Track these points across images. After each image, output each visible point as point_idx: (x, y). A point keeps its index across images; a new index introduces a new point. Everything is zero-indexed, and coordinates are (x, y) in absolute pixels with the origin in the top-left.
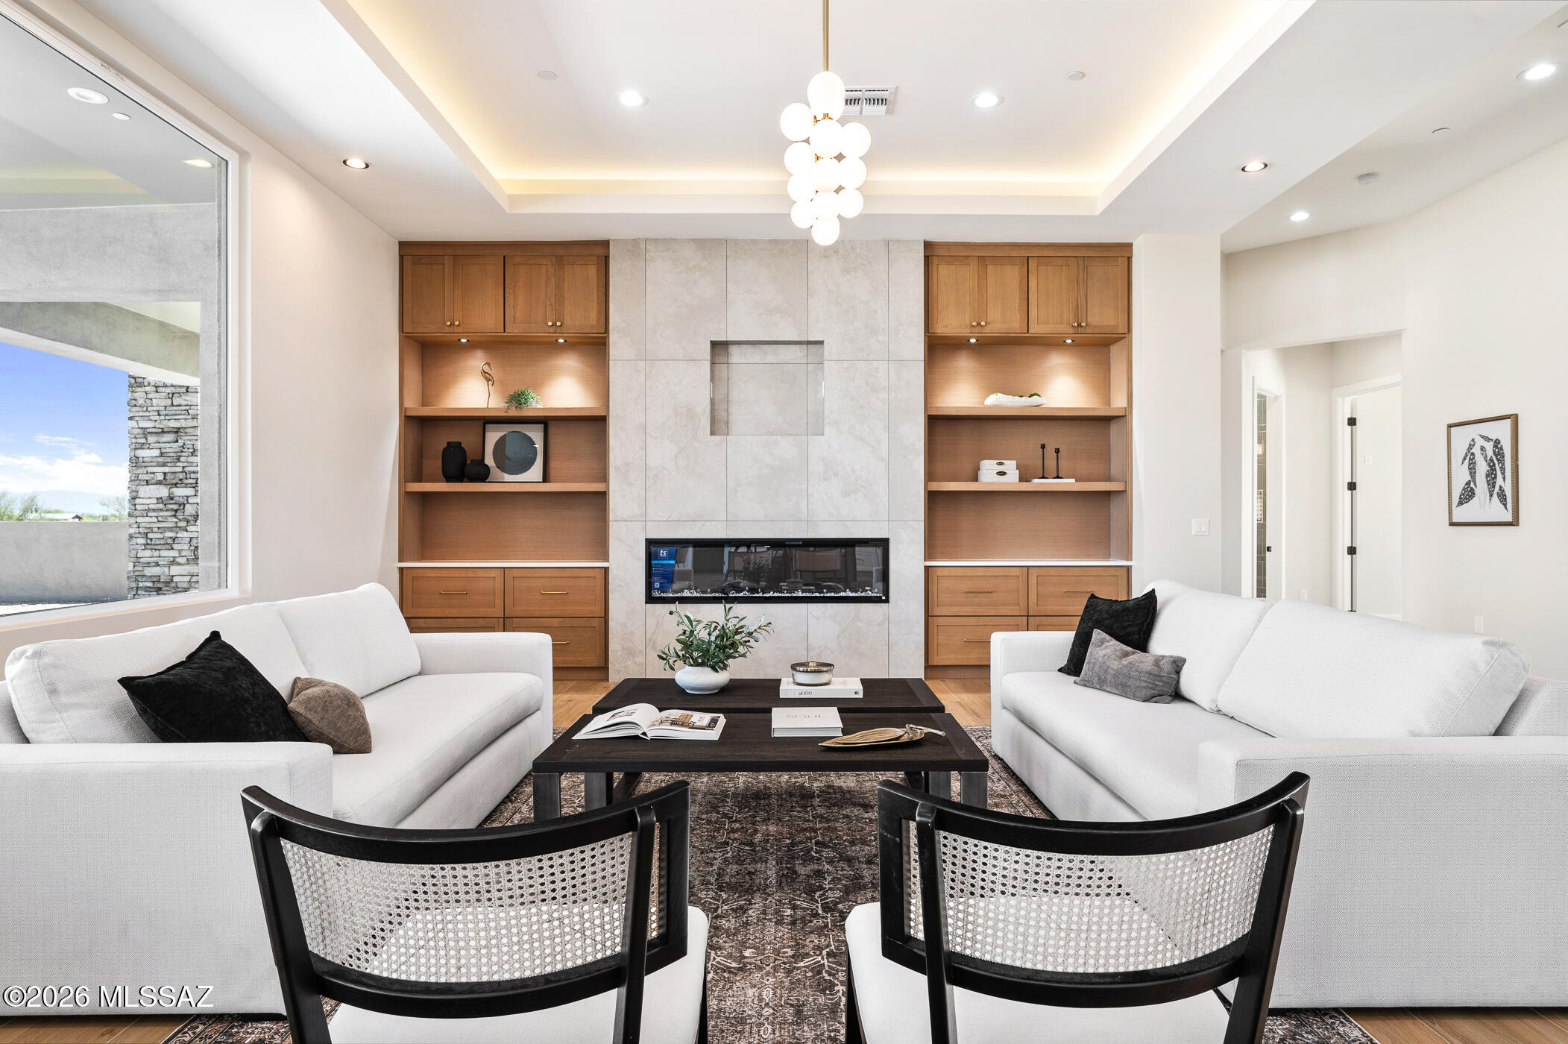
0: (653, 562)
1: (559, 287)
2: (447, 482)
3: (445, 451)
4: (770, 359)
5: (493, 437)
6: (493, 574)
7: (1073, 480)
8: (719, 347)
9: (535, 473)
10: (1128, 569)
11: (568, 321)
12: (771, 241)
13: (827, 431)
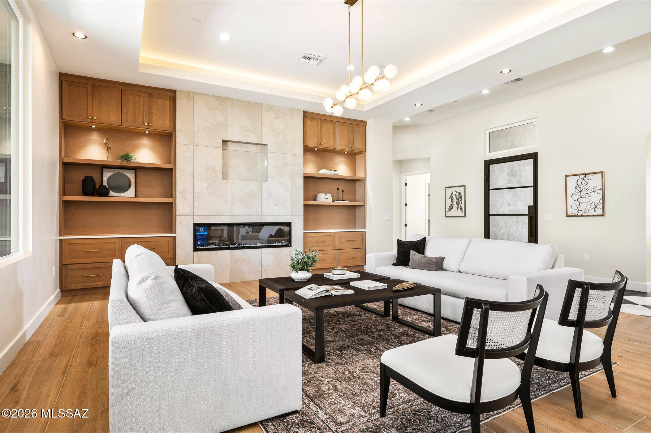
0: (197, 233)
1: (150, 108)
2: (84, 196)
3: (83, 181)
4: (244, 149)
5: (107, 175)
7: (348, 201)
8: (225, 142)
9: (131, 192)
10: (365, 232)
11: (154, 124)
12: (247, 102)
13: (269, 180)
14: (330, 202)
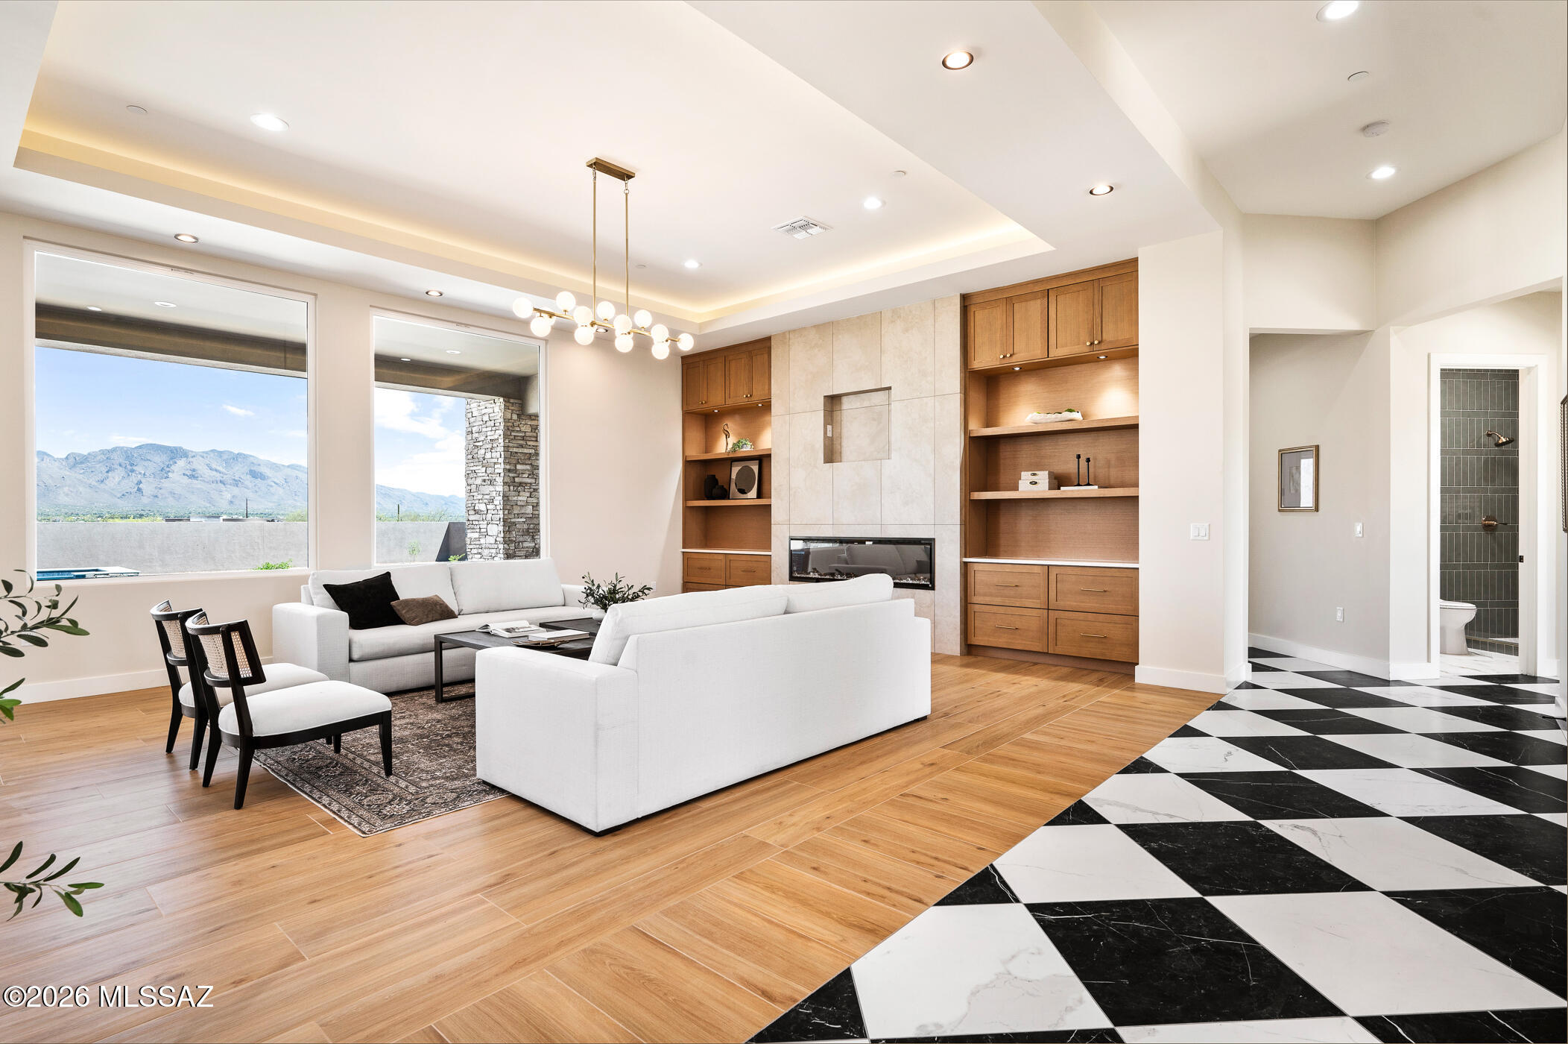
0: (793, 553)
1: (751, 371)
2: (708, 500)
3: (707, 481)
4: (866, 404)
5: (735, 470)
6: (721, 557)
8: (833, 401)
9: (753, 493)
10: (1137, 570)
12: (858, 318)
13: (893, 455)
14: (1044, 491)
